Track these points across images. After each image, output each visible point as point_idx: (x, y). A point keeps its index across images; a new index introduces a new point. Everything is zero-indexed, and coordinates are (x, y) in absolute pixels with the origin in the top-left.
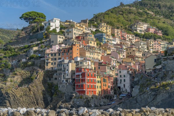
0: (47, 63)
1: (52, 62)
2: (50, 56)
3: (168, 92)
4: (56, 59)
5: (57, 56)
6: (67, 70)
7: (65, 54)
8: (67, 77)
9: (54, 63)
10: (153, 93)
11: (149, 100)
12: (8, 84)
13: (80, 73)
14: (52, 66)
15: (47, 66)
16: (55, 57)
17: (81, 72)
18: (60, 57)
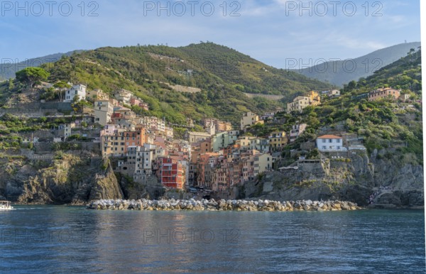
0: (105, 148)
1: (112, 146)
2: (109, 139)
3: (310, 189)
4: (116, 144)
5: (119, 140)
6: (147, 159)
7: (131, 139)
8: (145, 167)
9: (114, 149)
10: (297, 190)
11: (293, 195)
12: (59, 171)
13: (170, 165)
14: (112, 152)
15: (105, 151)
16: (116, 141)
17: (171, 162)
18: (123, 141)
